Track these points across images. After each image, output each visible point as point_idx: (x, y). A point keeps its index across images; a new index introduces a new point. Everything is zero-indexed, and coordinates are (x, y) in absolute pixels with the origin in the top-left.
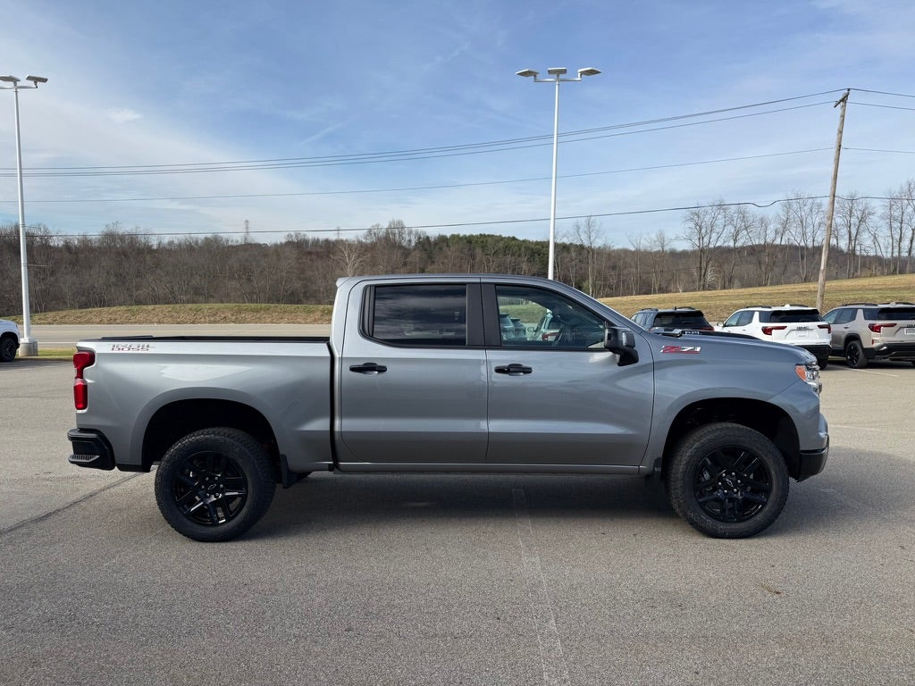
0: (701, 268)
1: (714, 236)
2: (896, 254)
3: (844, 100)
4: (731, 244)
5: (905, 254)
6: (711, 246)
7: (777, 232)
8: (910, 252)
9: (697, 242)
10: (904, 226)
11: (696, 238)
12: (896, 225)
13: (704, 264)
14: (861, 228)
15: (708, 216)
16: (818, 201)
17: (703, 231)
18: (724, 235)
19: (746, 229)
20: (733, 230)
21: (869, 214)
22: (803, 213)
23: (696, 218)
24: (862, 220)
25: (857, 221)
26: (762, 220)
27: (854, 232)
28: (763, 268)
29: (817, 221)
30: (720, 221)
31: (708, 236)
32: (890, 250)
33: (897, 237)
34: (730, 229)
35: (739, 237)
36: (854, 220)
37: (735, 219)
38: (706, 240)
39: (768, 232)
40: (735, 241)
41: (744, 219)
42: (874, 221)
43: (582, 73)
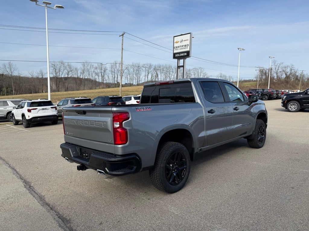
0: (57, 84)
1: (61, 73)
2: (114, 82)
3: (123, 35)
4: (67, 76)
5: (116, 82)
6: (60, 77)
7: (81, 73)
8: (117, 81)
9: (55, 75)
10: (115, 74)
11: (55, 73)
12: (113, 73)
13: (58, 83)
14: (105, 74)
15: (58, 66)
16: (92, 64)
17: (57, 71)
18: (64, 73)
19: (71, 71)
20: (67, 72)
21: (106, 70)
22: (88, 68)
23: (54, 66)
24: (105, 71)
25: (103, 71)
26: (76, 69)
27: (103, 75)
28: (78, 85)
29: (93, 70)
30: (62, 68)
31: (59, 73)
32: (112, 80)
33: (114, 77)
34: (66, 71)
35: (69, 74)
36: (102, 71)
37: (67, 68)
38: (58, 74)
39: (78, 73)
40: (68, 75)
41: (70, 68)
42: (107, 71)
43: (57, 6)
